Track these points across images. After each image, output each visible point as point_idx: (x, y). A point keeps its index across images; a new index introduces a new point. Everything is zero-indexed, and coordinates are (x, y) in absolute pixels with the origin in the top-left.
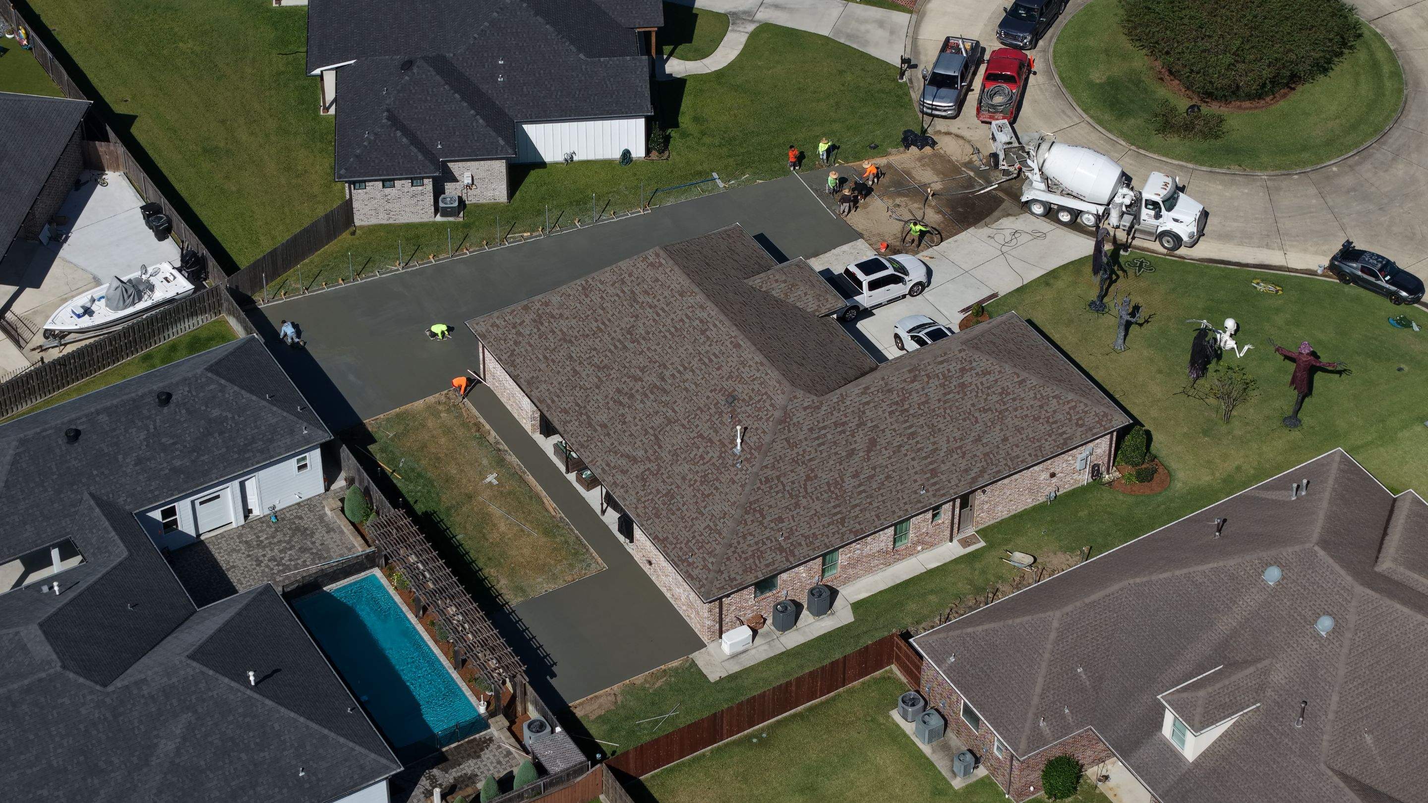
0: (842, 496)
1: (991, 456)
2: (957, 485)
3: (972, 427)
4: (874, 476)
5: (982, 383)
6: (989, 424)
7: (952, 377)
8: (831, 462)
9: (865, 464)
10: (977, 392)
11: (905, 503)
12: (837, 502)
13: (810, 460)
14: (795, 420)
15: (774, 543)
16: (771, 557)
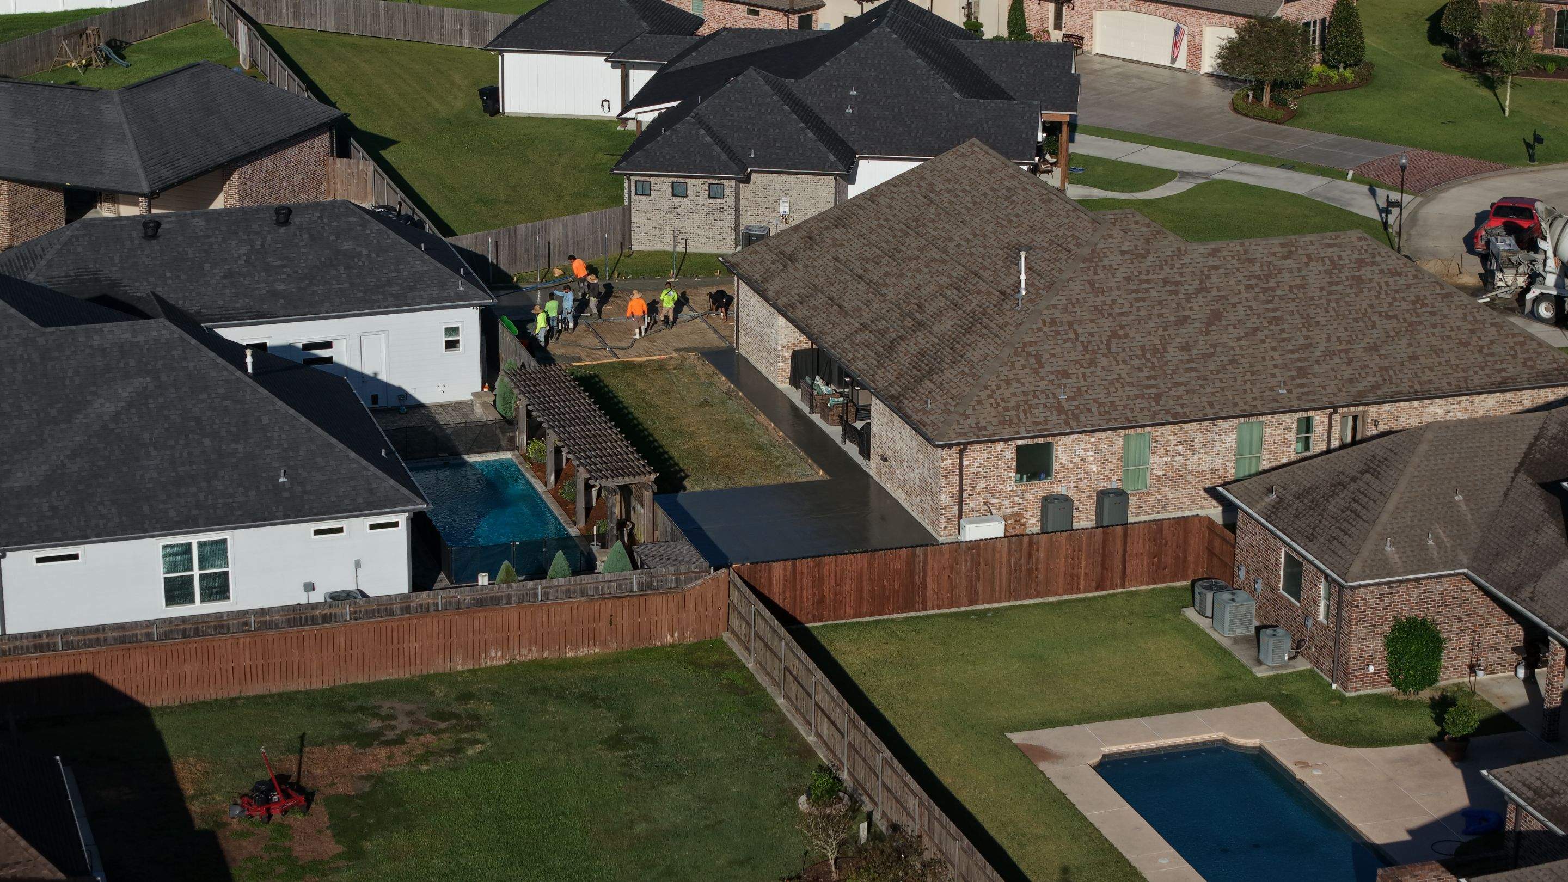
0: (1161, 368)
1: (1391, 372)
2: (1334, 395)
3: (1366, 332)
4: (1213, 354)
5: (1387, 284)
6: (1392, 334)
7: (1343, 266)
9: (1201, 338)
10: (1379, 293)
11: (1255, 399)
12: (1153, 373)
13: (1122, 314)
14: (1106, 262)
15: (1051, 400)
16: (1044, 415)
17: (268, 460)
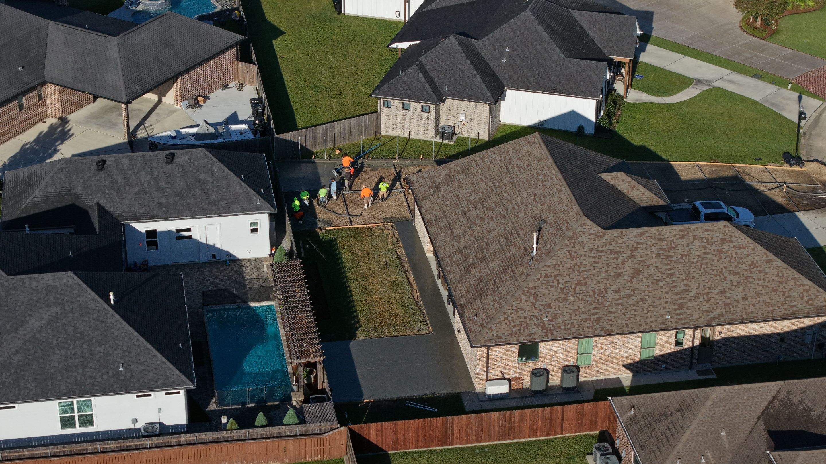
0: (602, 303)
1: (731, 307)
2: (697, 320)
3: (721, 282)
4: (632, 295)
5: (736, 254)
6: (735, 284)
7: (713, 243)
8: (601, 277)
9: (627, 285)
10: (731, 259)
11: (652, 322)
12: (597, 306)
13: (585, 271)
14: (580, 240)
15: (539, 321)
16: (534, 330)
17: (115, 358)
